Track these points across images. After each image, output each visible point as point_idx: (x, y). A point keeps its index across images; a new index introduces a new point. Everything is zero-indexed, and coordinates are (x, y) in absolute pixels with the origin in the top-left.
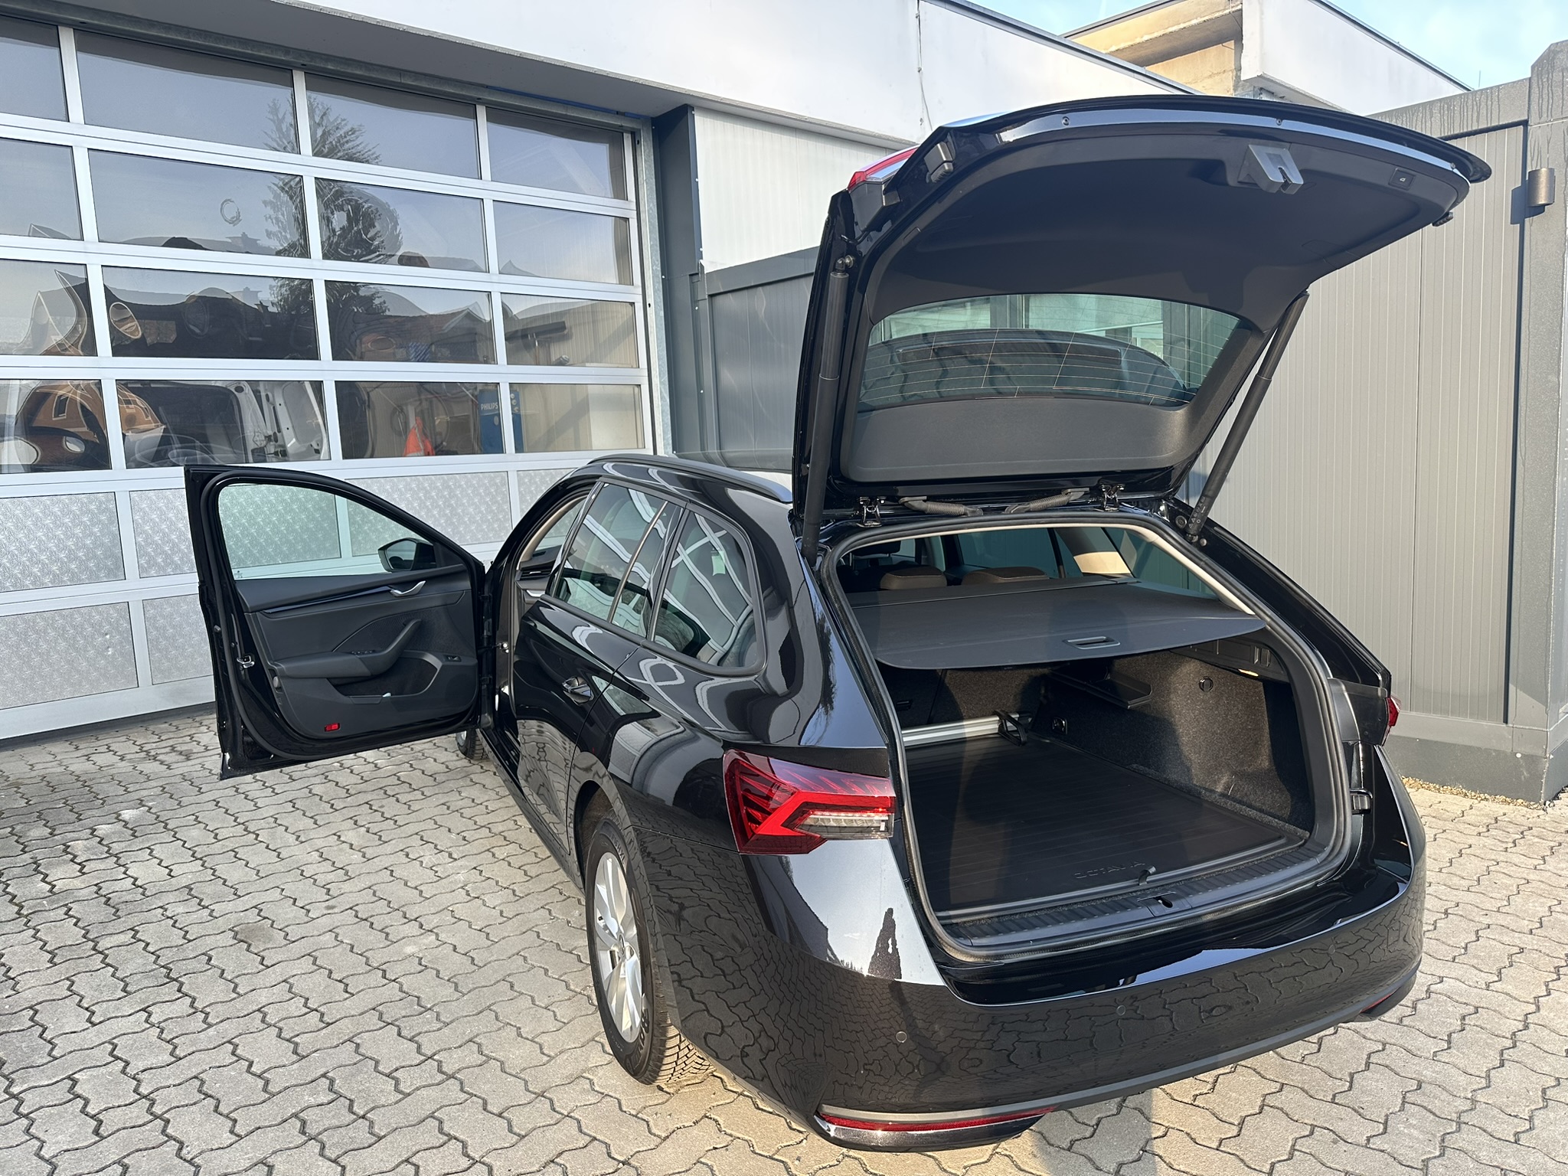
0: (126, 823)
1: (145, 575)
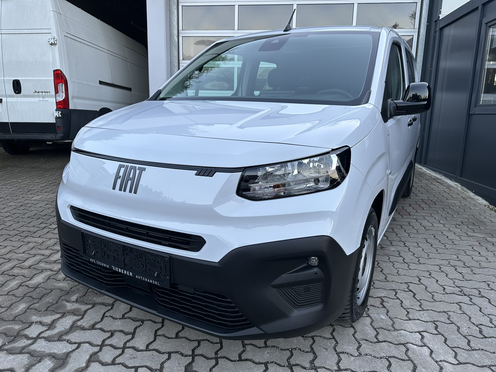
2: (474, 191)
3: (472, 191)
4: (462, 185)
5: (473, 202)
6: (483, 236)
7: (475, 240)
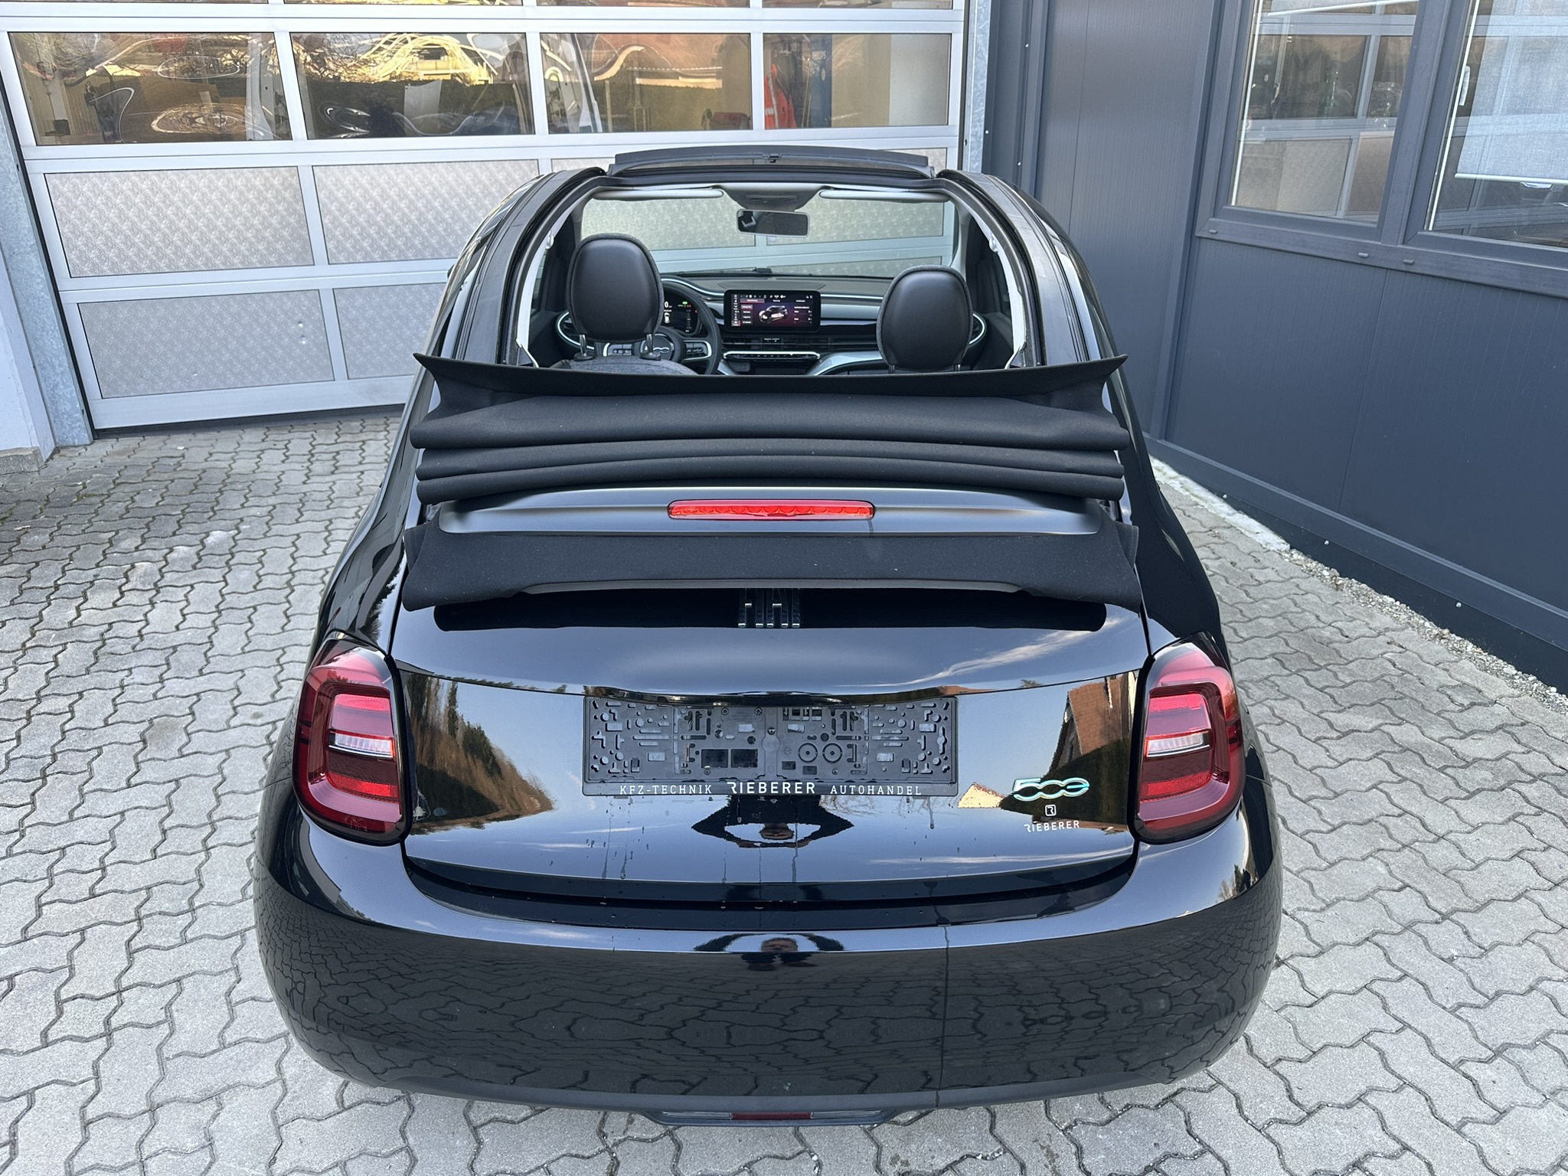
0: (203, 548)
1: (334, 262)
2: (1225, 496)
3: (1220, 496)
4: (1180, 473)
5: (1244, 547)
6: (1376, 722)
7: (1370, 754)
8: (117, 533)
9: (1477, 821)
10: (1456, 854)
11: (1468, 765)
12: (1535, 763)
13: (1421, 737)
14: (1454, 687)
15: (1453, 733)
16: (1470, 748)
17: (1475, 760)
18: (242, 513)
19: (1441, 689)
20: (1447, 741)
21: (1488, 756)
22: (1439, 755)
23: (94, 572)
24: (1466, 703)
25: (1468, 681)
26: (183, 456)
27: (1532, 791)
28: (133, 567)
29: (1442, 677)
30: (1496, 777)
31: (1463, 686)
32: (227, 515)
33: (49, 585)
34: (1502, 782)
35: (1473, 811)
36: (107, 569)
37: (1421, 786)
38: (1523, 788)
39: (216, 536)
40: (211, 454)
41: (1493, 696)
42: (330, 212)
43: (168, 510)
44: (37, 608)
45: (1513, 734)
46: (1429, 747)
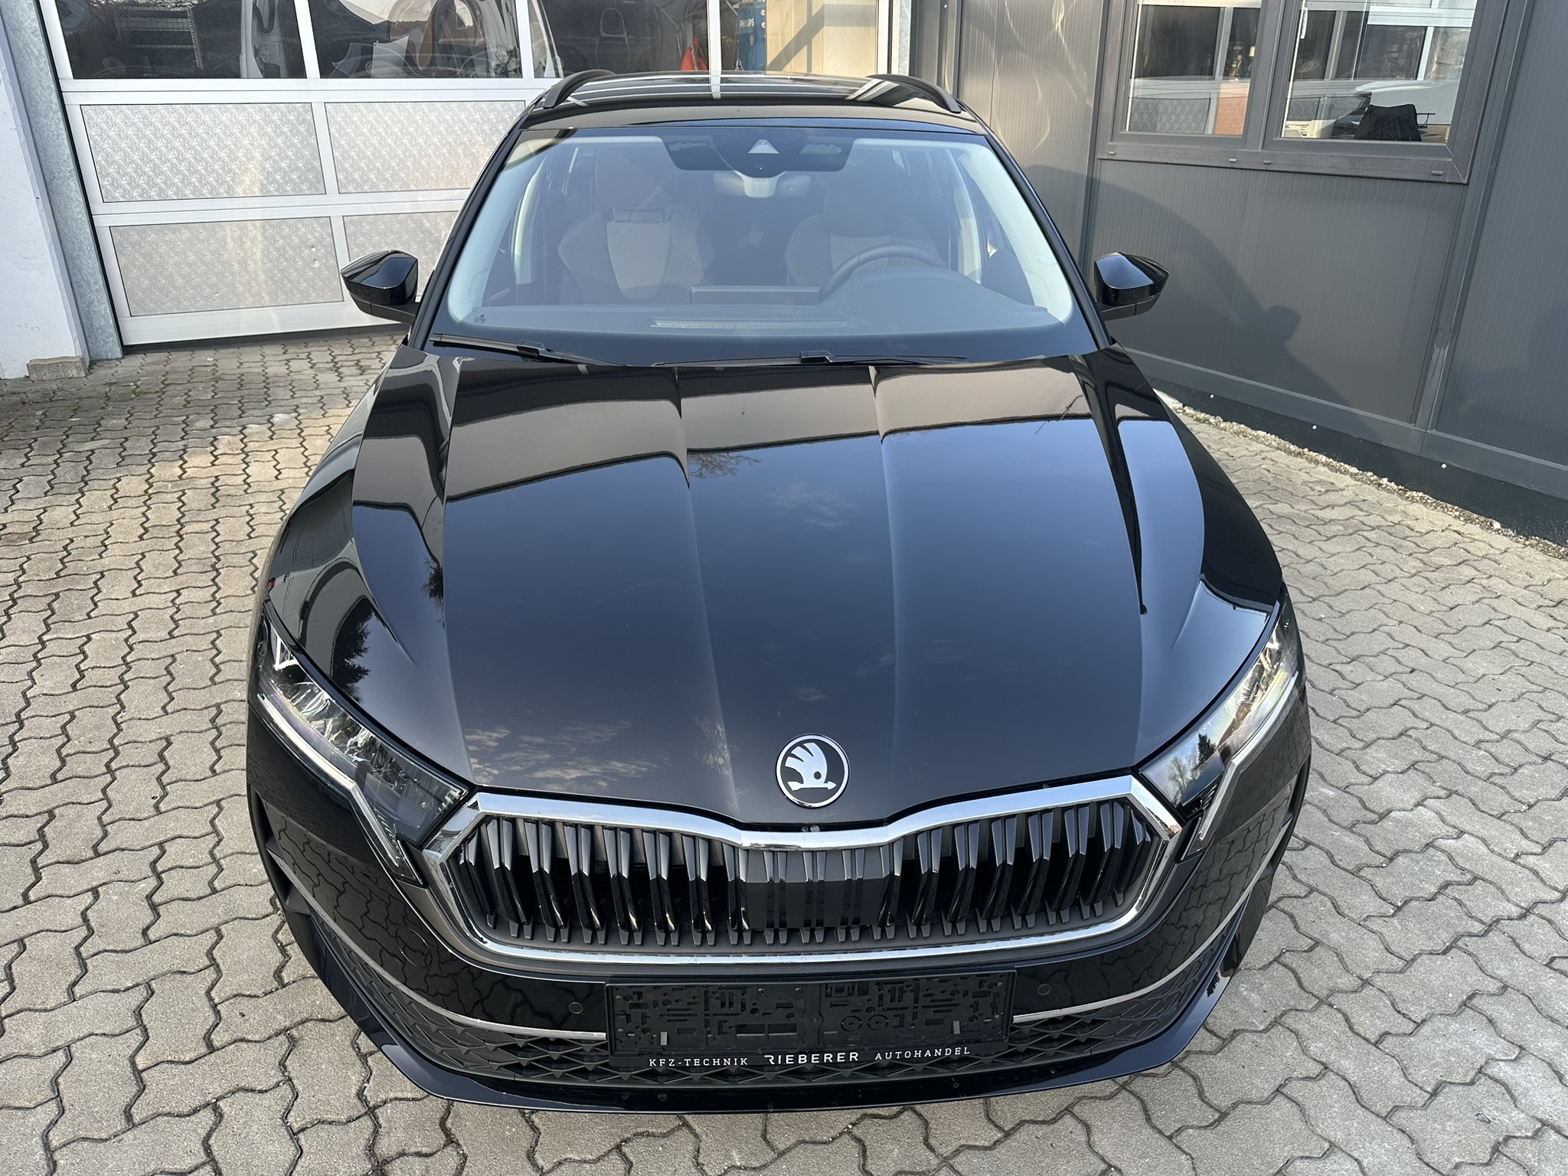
0: (273, 425)
1: (344, 191)
8: (188, 417)
9: (1336, 551)
10: (1321, 568)
11: (1326, 523)
12: (1374, 520)
13: (1291, 510)
14: (1313, 482)
15: (1314, 507)
16: (1327, 514)
17: (1331, 521)
18: (295, 402)
19: (1305, 483)
20: (1311, 511)
21: (1341, 518)
22: (1306, 519)
23: (183, 443)
24: (1323, 490)
25: (1324, 478)
26: (215, 365)
27: (1372, 535)
28: (215, 439)
29: (1306, 478)
30: (1346, 528)
31: (1320, 482)
32: (283, 403)
33: (145, 452)
34: (1351, 531)
35: (1330, 547)
36: (191, 442)
37: (1294, 536)
38: (1365, 534)
39: (278, 418)
40: (241, 364)
41: (1341, 486)
42: (341, 146)
43: (226, 401)
44: (144, 469)
45: (1357, 506)
46: (1298, 514)
